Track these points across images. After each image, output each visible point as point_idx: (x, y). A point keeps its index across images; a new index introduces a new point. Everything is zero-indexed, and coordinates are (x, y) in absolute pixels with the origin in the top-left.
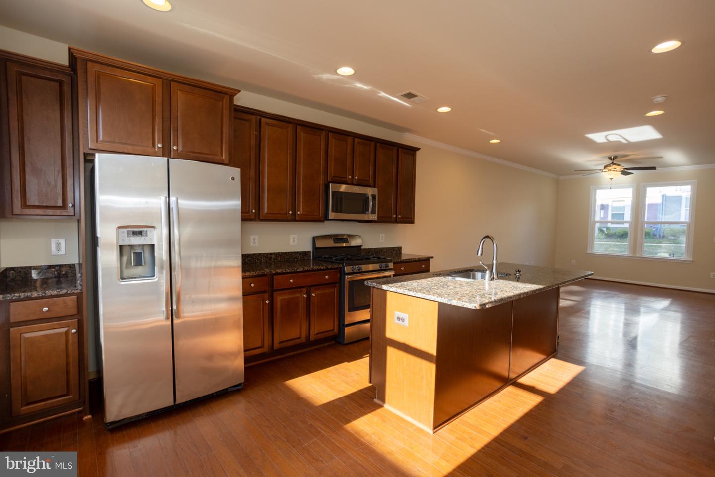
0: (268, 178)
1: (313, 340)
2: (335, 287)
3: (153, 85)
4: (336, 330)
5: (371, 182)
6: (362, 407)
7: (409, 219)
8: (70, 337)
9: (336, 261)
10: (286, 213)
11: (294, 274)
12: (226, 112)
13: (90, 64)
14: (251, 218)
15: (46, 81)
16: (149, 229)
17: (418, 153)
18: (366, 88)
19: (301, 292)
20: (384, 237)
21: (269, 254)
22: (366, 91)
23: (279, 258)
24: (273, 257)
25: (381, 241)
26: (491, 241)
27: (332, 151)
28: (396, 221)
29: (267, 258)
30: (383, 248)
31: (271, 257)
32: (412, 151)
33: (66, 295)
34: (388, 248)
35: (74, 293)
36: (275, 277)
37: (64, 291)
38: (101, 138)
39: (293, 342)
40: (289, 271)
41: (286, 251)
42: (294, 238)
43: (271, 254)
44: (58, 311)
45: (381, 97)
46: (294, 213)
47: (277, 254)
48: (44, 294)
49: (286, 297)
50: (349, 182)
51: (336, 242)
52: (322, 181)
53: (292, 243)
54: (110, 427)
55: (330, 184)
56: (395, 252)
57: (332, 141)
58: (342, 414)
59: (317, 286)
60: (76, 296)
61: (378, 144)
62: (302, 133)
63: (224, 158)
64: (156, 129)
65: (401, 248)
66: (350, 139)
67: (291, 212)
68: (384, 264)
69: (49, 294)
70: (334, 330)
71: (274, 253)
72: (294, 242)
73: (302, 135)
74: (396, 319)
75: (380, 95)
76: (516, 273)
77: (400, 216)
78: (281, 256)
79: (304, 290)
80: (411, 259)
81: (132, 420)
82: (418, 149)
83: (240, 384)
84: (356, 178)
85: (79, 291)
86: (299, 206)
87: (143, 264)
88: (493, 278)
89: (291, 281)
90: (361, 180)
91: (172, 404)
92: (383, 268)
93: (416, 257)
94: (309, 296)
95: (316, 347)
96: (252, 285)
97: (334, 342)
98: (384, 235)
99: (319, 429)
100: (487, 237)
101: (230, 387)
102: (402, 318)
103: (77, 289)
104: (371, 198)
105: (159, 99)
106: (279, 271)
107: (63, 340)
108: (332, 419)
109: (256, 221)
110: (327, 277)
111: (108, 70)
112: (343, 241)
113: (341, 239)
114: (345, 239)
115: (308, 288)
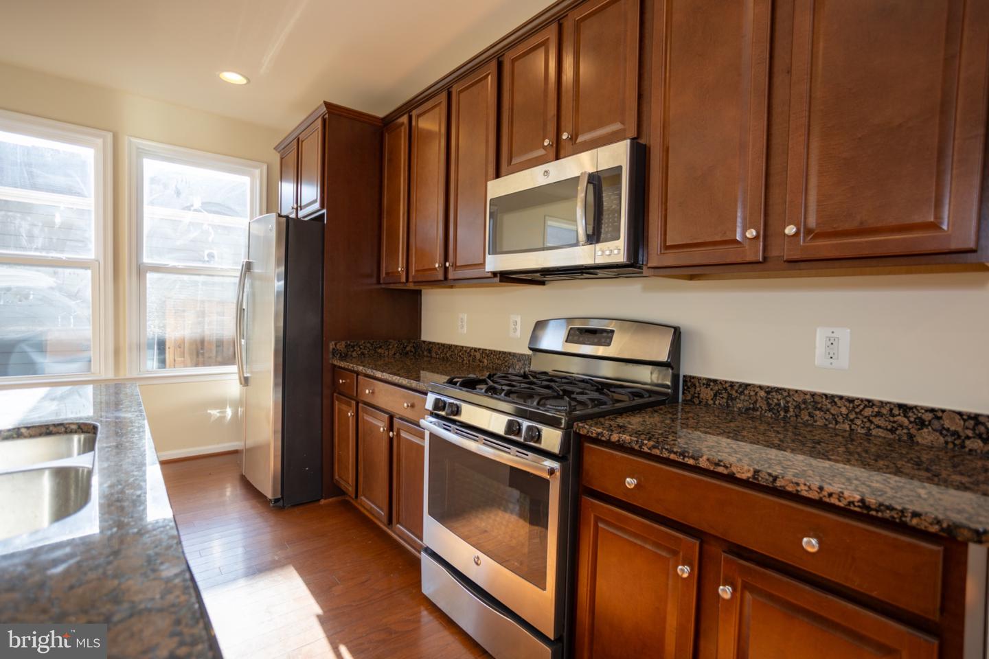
5: (629, 123)
19: (382, 420)
27: (511, 95)
36: (359, 378)
42: (515, 323)
47: (484, 350)
49: (369, 419)
50: (550, 157)
51: (576, 338)
55: (490, 183)
57: (512, 71)
62: (459, 96)
72: (515, 330)
73: (458, 101)
79: (386, 418)
84: (565, 136)
92: (521, 439)
112: (596, 341)
113: (593, 332)
114: (605, 334)
115: (391, 418)
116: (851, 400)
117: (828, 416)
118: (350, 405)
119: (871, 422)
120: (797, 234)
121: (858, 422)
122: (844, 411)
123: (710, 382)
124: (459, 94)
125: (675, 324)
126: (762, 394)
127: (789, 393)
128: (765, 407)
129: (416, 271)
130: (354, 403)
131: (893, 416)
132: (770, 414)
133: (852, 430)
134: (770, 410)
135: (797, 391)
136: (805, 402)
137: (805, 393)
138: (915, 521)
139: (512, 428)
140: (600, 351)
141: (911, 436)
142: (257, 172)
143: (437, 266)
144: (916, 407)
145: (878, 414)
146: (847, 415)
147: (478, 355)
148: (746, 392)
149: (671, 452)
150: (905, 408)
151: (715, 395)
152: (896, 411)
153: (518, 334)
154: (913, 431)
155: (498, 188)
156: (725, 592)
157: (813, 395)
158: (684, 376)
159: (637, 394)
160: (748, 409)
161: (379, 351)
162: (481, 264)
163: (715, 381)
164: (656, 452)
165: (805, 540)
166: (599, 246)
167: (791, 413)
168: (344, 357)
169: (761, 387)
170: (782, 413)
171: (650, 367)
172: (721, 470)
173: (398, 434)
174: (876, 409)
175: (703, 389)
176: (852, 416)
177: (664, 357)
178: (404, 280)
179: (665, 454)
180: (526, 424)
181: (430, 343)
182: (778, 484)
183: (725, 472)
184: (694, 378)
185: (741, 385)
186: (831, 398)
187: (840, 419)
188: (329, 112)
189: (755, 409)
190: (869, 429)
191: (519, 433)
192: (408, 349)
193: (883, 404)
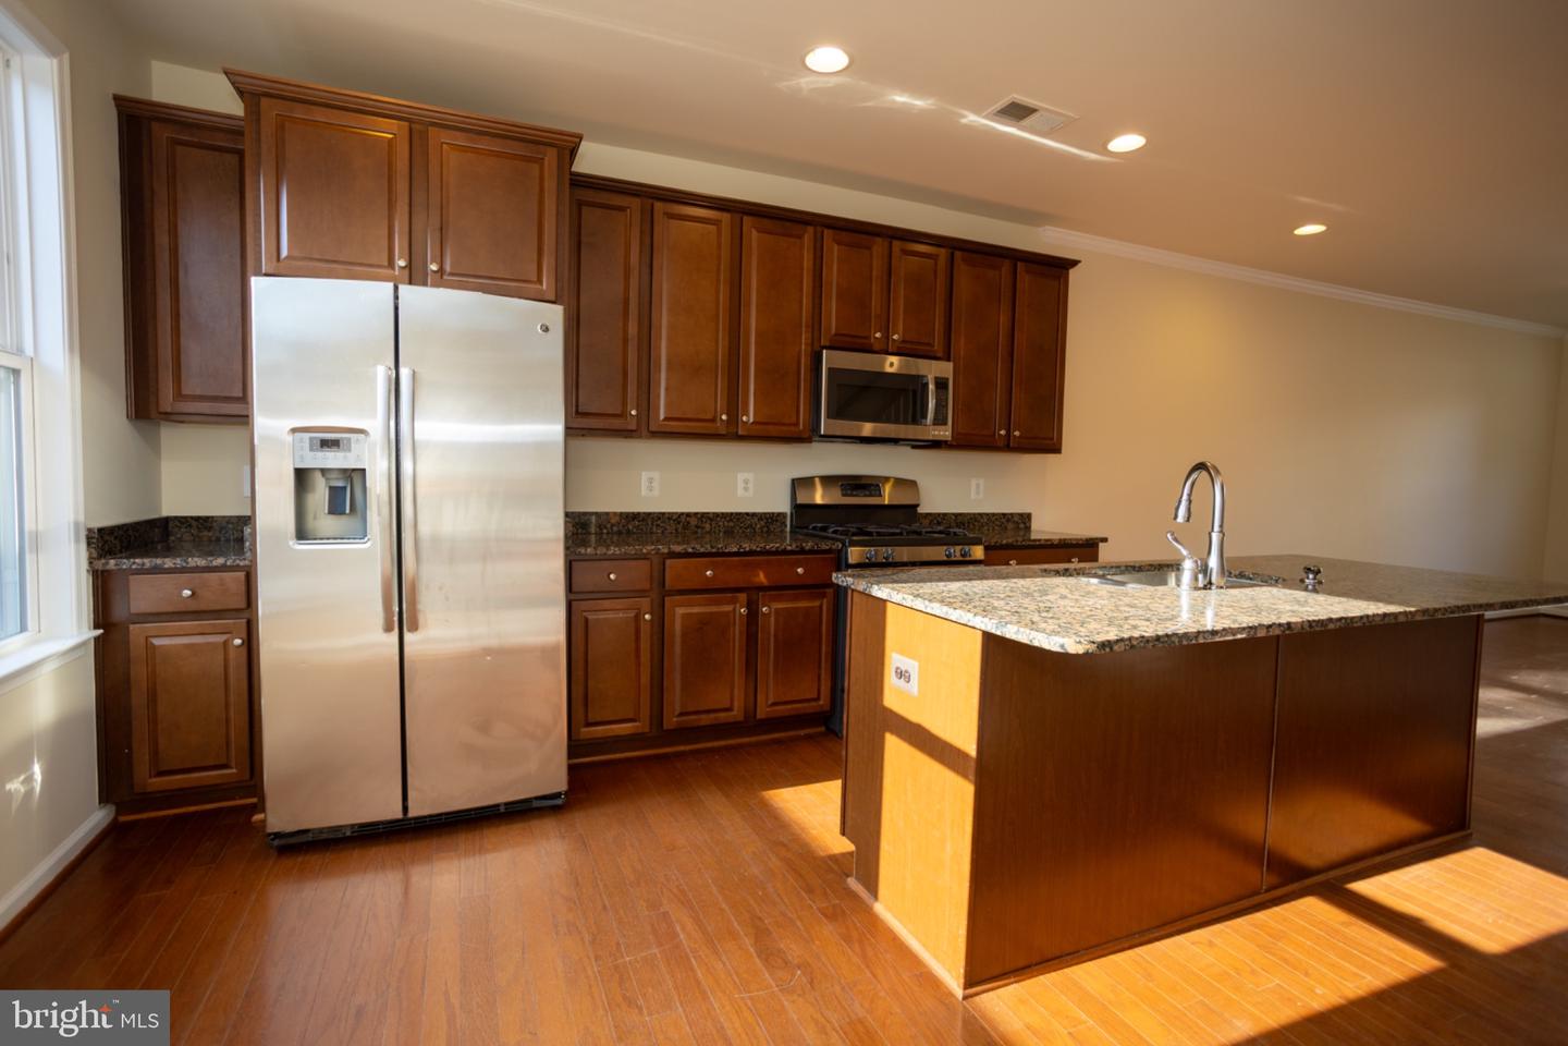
0: (669, 339)
1: (763, 716)
2: (824, 595)
3: (391, 136)
4: (824, 702)
5: (938, 346)
6: (810, 891)
7: (1048, 443)
8: (232, 654)
9: (834, 535)
10: (713, 420)
11: (715, 559)
12: (550, 185)
13: (264, 101)
14: (630, 428)
15: (217, 153)
16: (353, 436)
17: (1073, 273)
18: (919, 103)
19: (733, 601)
20: (982, 488)
21: (682, 514)
22: (922, 112)
23: (708, 526)
24: (694, 522)
25: (973, 496)
26: (1208, 477)
27: (833, 274)
28: (1009, 446)
29: (679, 523)
30: (980, 514)
31: (688, 523)
32: (1057, 268)
33: (223, 568)
34: (994, 514)
35: (238, 565)
36: (668, 562)
37: (220, 561)
38: (284, 252)
39: (712, 716)
40: (702, 550)
41: (724, 511)
42: (746, 482)
43: (688, 515)
44: (210, 601)
45: (966, 125)
46: (734, 418)
47: (703, 515)
48: (184, 564)
49: (696, 610)
50: (877, 347)
51: (849, 492)
52: (806, 344)
53: (740, 492)
54: (276, 843)
55: (824, 351)
56: (1010, 526)
57: (834, 251)
58: (752, 902)
59: (777, 589)
60: (244, 573)
61: (958, 254)
62: (754, 233)
63: (544, 287)
64: (397, 229)
65: (1029, 516)
66: (879, 246)
67: (724, 417)
68: (958, 548)
69: (194, 564)
70: (818, 699)
71: (696, 514)
72: (746, 489)
73: (754, 237)
74: (893, 674)
75: (964, 121)
76: (1304, 575)
77: (1017, 433)
78: (711, 520)
79: (743, 597)
80: (1039, 540)
81: (324, 836)
82: (1074, 263)
83: (557, 796)
84: (895, 337)
85: (247, 562)
86: (746, 404)
87: (348, 511)
88: (1210, 583)
89: (708, 573)
90: (912, 343)
91: (400, 815)
92: (953, 558)
93: (1056, 537)
94: (753, 613)
95: (776, 735)
96: (612, 576)
97: (823, 729)
98: (981, 481)
99: (678, 928)
100: (1201, 466)
101: (537, 798)
102: (906, 672)
103: (245, 559)
104: (931, 387)
105: (402, 165)
106: (678, 548)
107: (221, 657)
108: (722, 910)
109: (640, 437)
110: (800, 570)
111: (299, 112)
112: (868, 492)
113: (863, 486)
114: (872, 488)
115: (750, 595)
116: (987, 514)
124: (753, 230)
129: (668, 418)
143: (721, 418)
177: (909, 503)
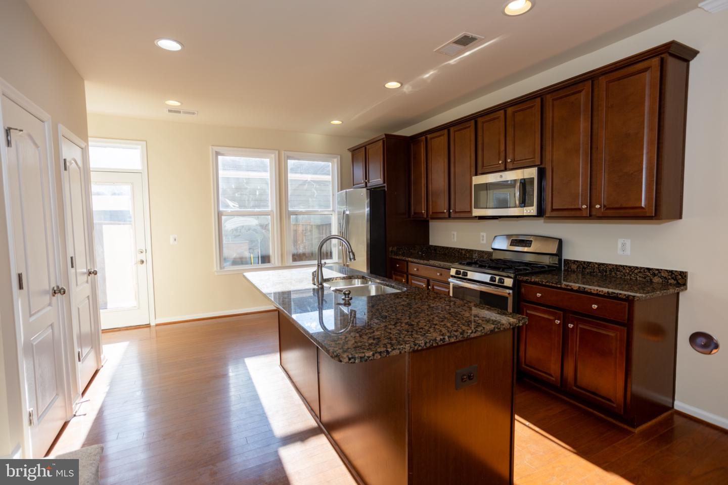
5: (538, 158)
20: (628, 246)
25: (620, 252)
27: (483, 138)
36: (409, 263)
42: (483, 237)
49: (415, 282)
51: (514, 244)
57: (483, 127)
63: (381, 180)
72: (483, 240)
73: (454, 135)
77: (599, 206)
79: (426, 281)
84: (509, 160)
86: (453, 205)
89: (415, 269)
90: (521, 160)
96: (398, 265)
104: (518, 185)
112: (524, 245)
113: (523, 241)
114: (528, 242)
115: (428, 281)
116: (630, 267)
117: (622, 274)
118: (403, 277)
119: (637, 275)
120: (600, 208)
121: (633, 275)
122: (628, 271)
123: (575, 262)
124: (455, 132)
125: (560, 237)
126: (597, 266)
127: (607, 265)
128: (598, 271)
129: (433, 213)
130: (405, 276)
131: (645, 272)
132: (599, 274)
133: (631, 279)
134: (600, 272)
135: (610, 264)
136: (613, 268)
137: (613, 265)
138: (620, 296)
139: (492, 279)
140: (526, 249)
141: (651, 280)
142: (335, 160)
143: (445, 211)
144: (652, 269)
145: (640, 272)
146: (629, 273)
147: (463, 252)
148: (590, 265)
149: (552, 283)
150: (649, 269)
151: (577, 267)
152: (646, 271)
153: (485, 242)
154: (652, 278)
155: (478, 180)
156: (571, 326)
157: (616, 266)
158: (564, 260)
159: (543, 267)
160: (591, 272)
161: (411, 251)
162: (469, 212)
163: (577, 261)
164: (547, 284)
165: (593, 305)
166: (525, 208)
167: (608, 273)
168: (396, 254)
169: (596, 263)
170: (605, 273)
171: (549, 256)
172: (569, 287)
173: (433, 288)
174: (639, 270)
175: (572, 264)
176: (631, 273)
177: (555, 252)
178: (425, 216)
179: (551, 284)
180: (497, 278)
181: (435, 246)
182: (586, 290)
183: (570, 288)
184: (568, 260)
185: (588, 262)
186: (623, 266)
187: (626, 275)
188: (386, 138)
189: (594, 272)
190: (637, 278)
191: (495, 281)
192: (424, 249)
193: (641, 268)
